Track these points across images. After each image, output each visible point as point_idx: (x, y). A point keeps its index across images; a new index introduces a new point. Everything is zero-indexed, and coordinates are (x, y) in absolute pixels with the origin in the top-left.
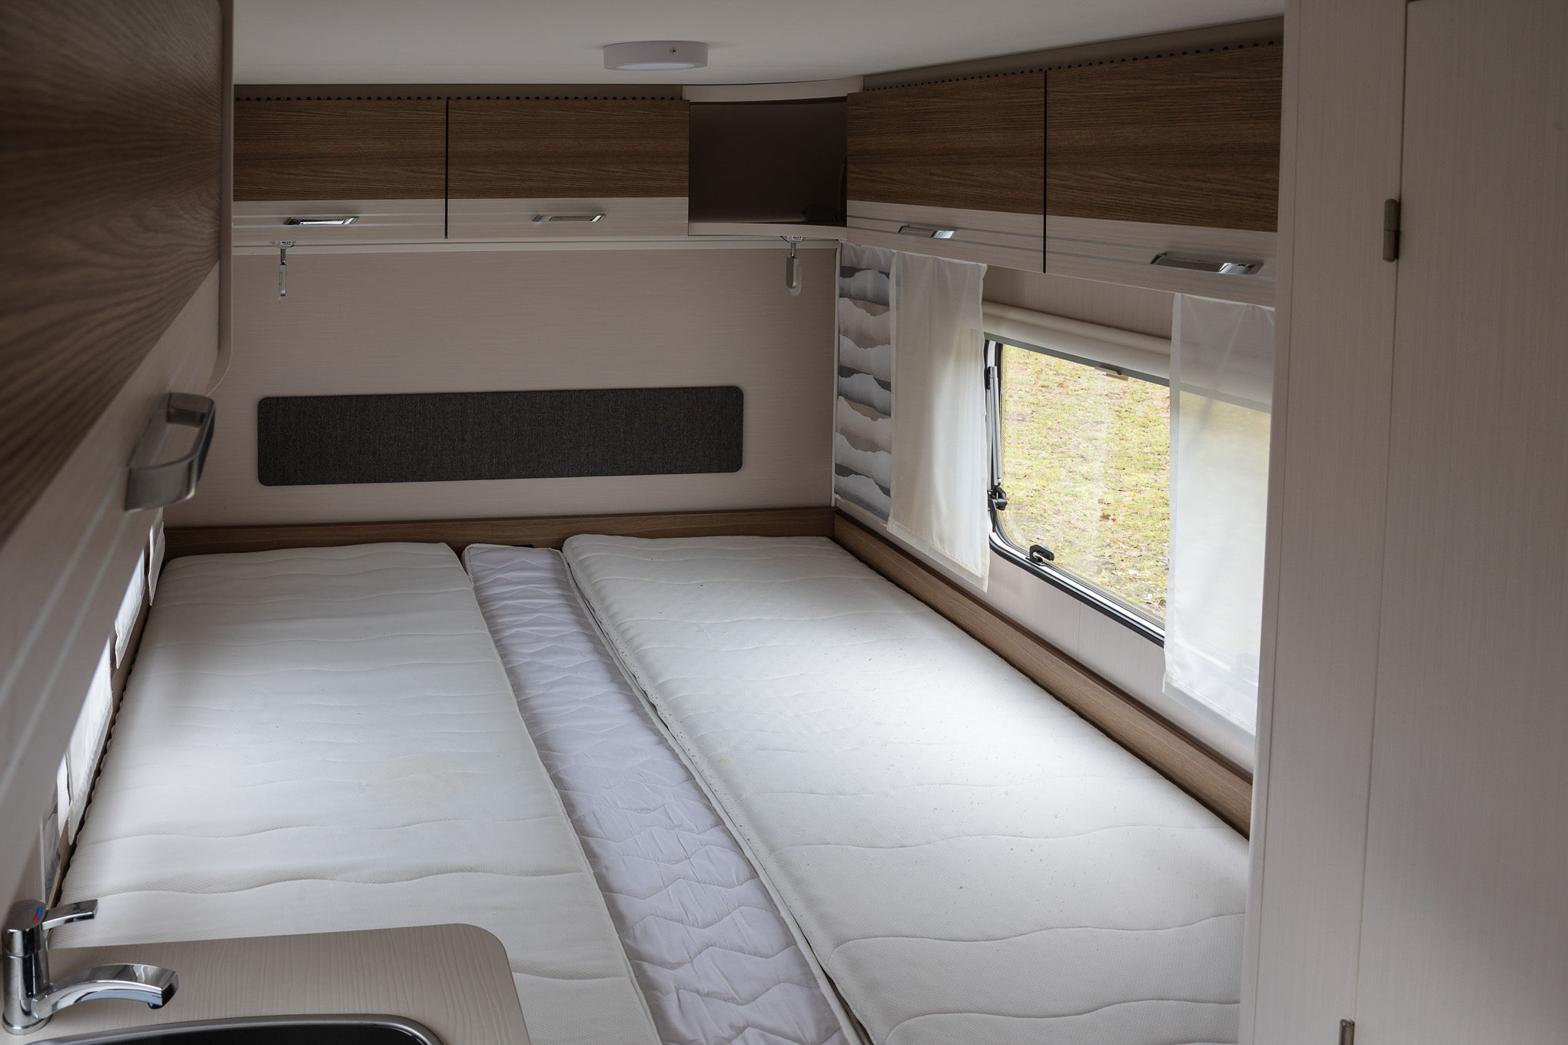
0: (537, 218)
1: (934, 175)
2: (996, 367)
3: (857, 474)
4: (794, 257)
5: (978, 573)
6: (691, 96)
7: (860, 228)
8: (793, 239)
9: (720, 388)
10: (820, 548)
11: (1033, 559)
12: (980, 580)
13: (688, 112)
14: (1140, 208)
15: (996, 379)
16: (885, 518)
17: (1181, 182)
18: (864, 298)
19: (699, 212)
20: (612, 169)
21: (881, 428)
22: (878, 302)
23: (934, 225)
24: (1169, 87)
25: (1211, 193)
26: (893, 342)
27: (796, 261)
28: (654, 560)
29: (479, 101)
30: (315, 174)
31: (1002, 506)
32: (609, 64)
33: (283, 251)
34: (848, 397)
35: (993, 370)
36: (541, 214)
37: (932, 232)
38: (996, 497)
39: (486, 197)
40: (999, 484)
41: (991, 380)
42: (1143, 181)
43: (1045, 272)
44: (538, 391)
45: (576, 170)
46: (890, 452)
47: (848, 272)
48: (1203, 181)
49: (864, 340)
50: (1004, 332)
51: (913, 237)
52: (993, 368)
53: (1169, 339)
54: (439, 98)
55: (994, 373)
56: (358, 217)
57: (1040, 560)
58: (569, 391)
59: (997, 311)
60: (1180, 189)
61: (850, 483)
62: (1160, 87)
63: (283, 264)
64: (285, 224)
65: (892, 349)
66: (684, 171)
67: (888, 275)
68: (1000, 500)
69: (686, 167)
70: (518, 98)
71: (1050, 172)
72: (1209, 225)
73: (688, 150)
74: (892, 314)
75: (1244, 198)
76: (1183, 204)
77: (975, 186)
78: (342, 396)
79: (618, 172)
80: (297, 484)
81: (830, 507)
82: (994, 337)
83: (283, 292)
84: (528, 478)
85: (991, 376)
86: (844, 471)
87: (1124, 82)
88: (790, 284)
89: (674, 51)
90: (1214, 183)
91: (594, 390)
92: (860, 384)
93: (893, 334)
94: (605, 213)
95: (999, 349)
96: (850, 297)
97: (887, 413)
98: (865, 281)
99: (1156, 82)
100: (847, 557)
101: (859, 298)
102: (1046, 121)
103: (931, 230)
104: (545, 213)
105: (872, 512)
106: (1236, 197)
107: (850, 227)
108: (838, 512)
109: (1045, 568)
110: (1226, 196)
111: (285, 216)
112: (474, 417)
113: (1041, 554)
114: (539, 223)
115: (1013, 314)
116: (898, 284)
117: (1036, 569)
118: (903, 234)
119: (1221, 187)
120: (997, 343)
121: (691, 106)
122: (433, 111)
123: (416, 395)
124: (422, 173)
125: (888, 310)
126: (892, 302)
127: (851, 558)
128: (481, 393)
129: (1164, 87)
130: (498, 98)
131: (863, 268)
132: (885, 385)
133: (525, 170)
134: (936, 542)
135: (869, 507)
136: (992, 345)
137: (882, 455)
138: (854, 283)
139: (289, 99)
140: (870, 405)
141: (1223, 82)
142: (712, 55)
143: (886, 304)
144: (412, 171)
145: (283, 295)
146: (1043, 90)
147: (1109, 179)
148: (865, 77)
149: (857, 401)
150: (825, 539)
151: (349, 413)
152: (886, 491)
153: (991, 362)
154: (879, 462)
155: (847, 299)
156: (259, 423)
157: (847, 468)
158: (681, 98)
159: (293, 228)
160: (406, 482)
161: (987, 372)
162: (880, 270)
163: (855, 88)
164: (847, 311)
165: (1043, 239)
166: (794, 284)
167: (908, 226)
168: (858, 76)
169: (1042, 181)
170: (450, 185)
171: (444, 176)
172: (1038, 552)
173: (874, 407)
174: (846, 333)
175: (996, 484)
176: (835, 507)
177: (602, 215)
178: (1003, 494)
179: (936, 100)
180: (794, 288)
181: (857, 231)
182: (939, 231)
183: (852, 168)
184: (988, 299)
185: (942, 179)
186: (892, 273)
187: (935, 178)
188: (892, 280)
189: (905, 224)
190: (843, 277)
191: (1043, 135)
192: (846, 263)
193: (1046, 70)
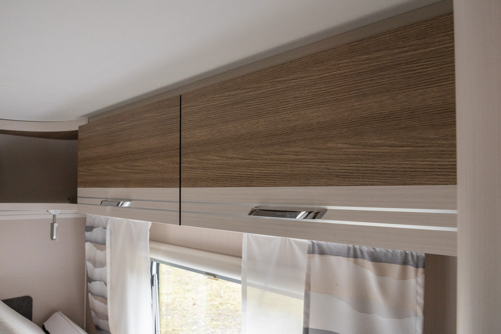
1: (120, 168)
4: (54, 222)
7: (85, 204)
8: (54, 212)
14: (239, 178)
15: (157, 281)
17: (266, 157)
18: (96, 242)
22: (101, 244)
23: (118, 199)
24: (257, 92)
25: (287, 162)
26: (107, 264)
27: (56, 225)
34: (92, 294)
37: (117, 203)
41: (154, 281)
42: (240, 159)
47: (90, 228)
48: (281, 154)
49: (97, 264)
50: (160, 257)
51: (108, 207)
52: (155, 275)
53: (241, 257)
55: (155, 278)
59: (157, 246)
60: (266, 162)
62: (251, 93)
65: (108, 268)
67: (106, 229)
71: (183, 159)
72: (286, 185)
74: (108, 250)
75: (312, 163)
76: (267, 172)
77: (141, 173)
82: (155, 260)
87: (228, 94)
88: (52, 238)
90: (289, 154)
92: (97, 286)
95: (158, 265)
96: (90, 242)
98: (95, 234)
99: (249, 90)
101: (94, 242)
102: (180, 127)
103: (117, 202)
106: (305, 163)
107: (79, 204)
110: (297, 163)
115: (164, 247)
116: (111, 234)
118: (103, 205)
119: (295, 157)
120: (157, 263)
125: (106, 248)
126: (108, 244)
129: (254, 93)
131: (96, 226)
136: (155, 264)
138: (91, 235)
141: (295, 82)
143: (105, 245)
146: (179, 107)
147: (219, 160)
148: (89, 115)
149: (97, 296)
153: (154, 272)
161: (152, 277)
162: (104, 227)
163: (84, 122)
164: (90, 249)
165: (179, 203)
166: (54, 237)
167: (106, 201)
168: (86, 115)
169: (179, 166)
173: (102, 297)
174: (89, 260)
179: (121, 123)
180: (55, 239)
181: (82, 205)
182: (121, 203)
183: (80, 169)
184: (152, 240)
185: (124, 170)
186: (108, 227)
187: (120, 170)
188: (108, 232)
189: (104, 200)
190: (87, 231)
191: (179, 136)
192: (88, 223)
193: (181, 96)
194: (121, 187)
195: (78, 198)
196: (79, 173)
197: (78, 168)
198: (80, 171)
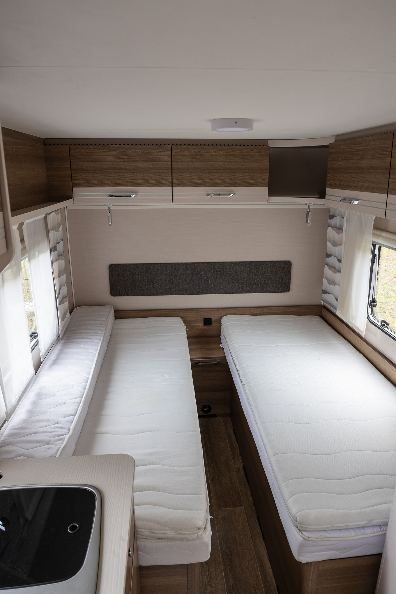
0: (208, 195)
1: (354, 177)
2: (378, 255)
3: (329, 293)
4: (309, 211)
5: (362, 330)
6: (271, 144)
8: (309, 204)
9: (283, 262)
10: (316, 320)
11: (382, 325)
12: (362, 332)
13: (269, 151)
15: (378, 259)
16: (336, 309)
18: (336, 228)
19: (272, 193)
20: (238, 175)
21: (337, 277)
22: (340, 229)
23: (351, 198)
26: (343, 244)
27: (310, 213)
28: (253, 324)
29: (185, 146)
30: (119, 176)
31: (375, 306)
32: (214, 129)
33: (109, 208)
34: (328, 265)
35: (377, 256)
36: (210, 193)
38: (372, 303)
39: (188, 186)
40: (375, 298)
41: (376, 259)
43: (385, 217)
44: (214, 262)
45: (224, 175)
46: (339, 286)
47: (332, 217)
49: (335, 244)
50: (380, 241)
51: (345, 203)
52: (377, 255)
54: (169, 145)
56: (137, 194)
57: (384, 325)
58: (226, 262)
59: (378, 232)
61: (326, 297)
63: (110, 213)
64: (108, 197)
65: (343, 247)
66: (267, 176)
67: (344, 218)
68: (374, 304)
69: (268, 174)
70: (201, 145)
71: (391, 176)
73: (268, 167)
74: (344, 234)
77: (366, 182)
78: (140, 264)
79: (241, 176)
80: (125, 296)
81: (322, 305)
82: (378, 243)
83: (110, 224)
84: (210, 294)
85: (376, 258)
86: (325, 292)
88: (307, 222)
89: (236, 122)
91: (235, 262)
92: (332, 260)
93: (344, 241)
94: (235, 193)
95: (380, 247)
96: (331, 227)
97: (339, 271)
98: (336, 221)
100: (324, 323)
101: (334, 227)
102: (392, 154)
103: (349, 200)
104: (211, 193)
105: (332, 307)
107: (326, 199)
108: (324, 307)
109: (385, 328)
111: (108, 193)
112: (190, 272)
113: (385, 323)
114: (209, 197)
115: (384, 234)
116: (347, 222)
117: (383, 329)
118: (342, 202)
121: (270, 149)
122: (166, 150)
123: (168, 263)
124: (162, 176)
125: (343, 232)
126: (344, 229)
127: (325, 323)
128: (193, 263)
130: (189, 145)
131: (336, 216)
132: (340, 261)
133: (203, 175)
134: (351, 318)
135: (332, 305)
136: (377, 246)
137: (337, 286)
138: (332, 222)
139: (108, 145)
140: (335, 268)
142: (255, 125)
143: (342, 230)
144: (159, 175)
145: (110, 225)
146: (392, 141)
148: (337, 136)
149: (331, 267)
150: (317, 316)
151: (143, 270)
152: (337, 300)
153: (376, 252)
154: (335, 289)
155: (330, 227)
156: (109, 274)
157: (326, 291)
158: (267, 145)
159: (111, 198)
160: (165, 295)
161: (374, 256)
162: (342, 216)
163: (332, 141)
164: (331, 233)
165: (386, 204)
166: (309, 222)
167: (344, 199)
168: (334, 135)
169: (388, 180)
170: (173, 181)
171: (171, 178)
172: (384, 322)
173: (336, 269)
174: (329, 241)
175: (374, 298)
176: (323, 305)
177: (234, 194)
178: (376, 302)
179: (357, 146)
180: (309, 223)
181: (328, 201)
182: (353, 201)
183: (328, 175)
184: (375, 228)
185: (356, 179)
186: (345, 217)
187: (354, 179)
188: (345, 220)
189: (342, 198)
190: (330, 219)
191: (390, 160)
192: (331, 213)
193: (394, 132)
194: (354, 190)
195: (326, 195)
196: (327, 178)
197: (327, 174)
198: (328, 177)
